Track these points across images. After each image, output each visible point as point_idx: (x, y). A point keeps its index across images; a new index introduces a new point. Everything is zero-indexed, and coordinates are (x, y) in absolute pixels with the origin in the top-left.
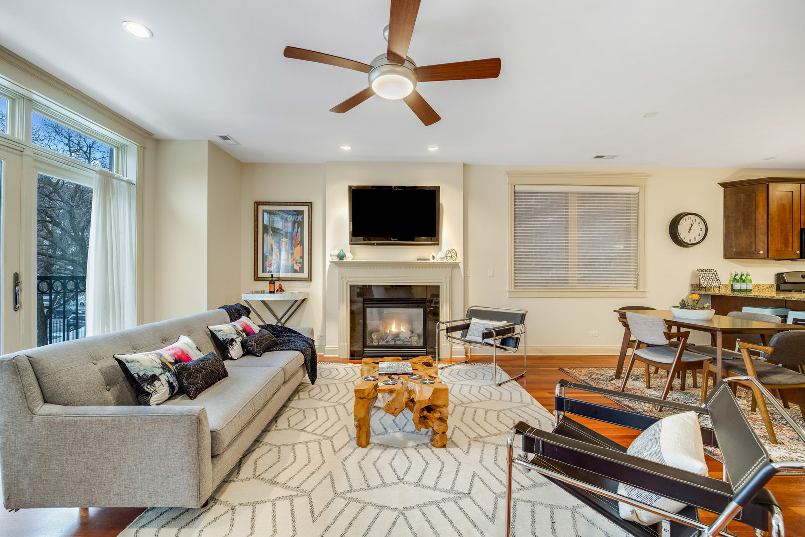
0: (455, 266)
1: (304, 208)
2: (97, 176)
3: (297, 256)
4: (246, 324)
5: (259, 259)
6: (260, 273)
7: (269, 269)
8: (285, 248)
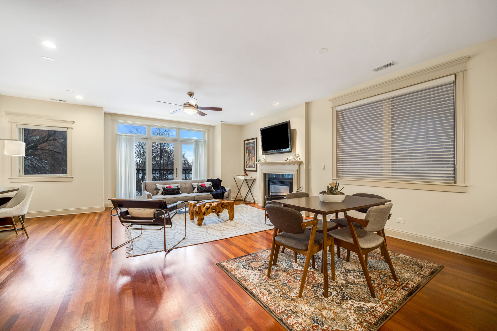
0: (300, 163)
1: (255, 140)
2: (194, 142)
3: (253, 161)
4: (204, 184)
5: (245, 162)
6: (245, 168)
7: (247, 166)
8: (251, 158)
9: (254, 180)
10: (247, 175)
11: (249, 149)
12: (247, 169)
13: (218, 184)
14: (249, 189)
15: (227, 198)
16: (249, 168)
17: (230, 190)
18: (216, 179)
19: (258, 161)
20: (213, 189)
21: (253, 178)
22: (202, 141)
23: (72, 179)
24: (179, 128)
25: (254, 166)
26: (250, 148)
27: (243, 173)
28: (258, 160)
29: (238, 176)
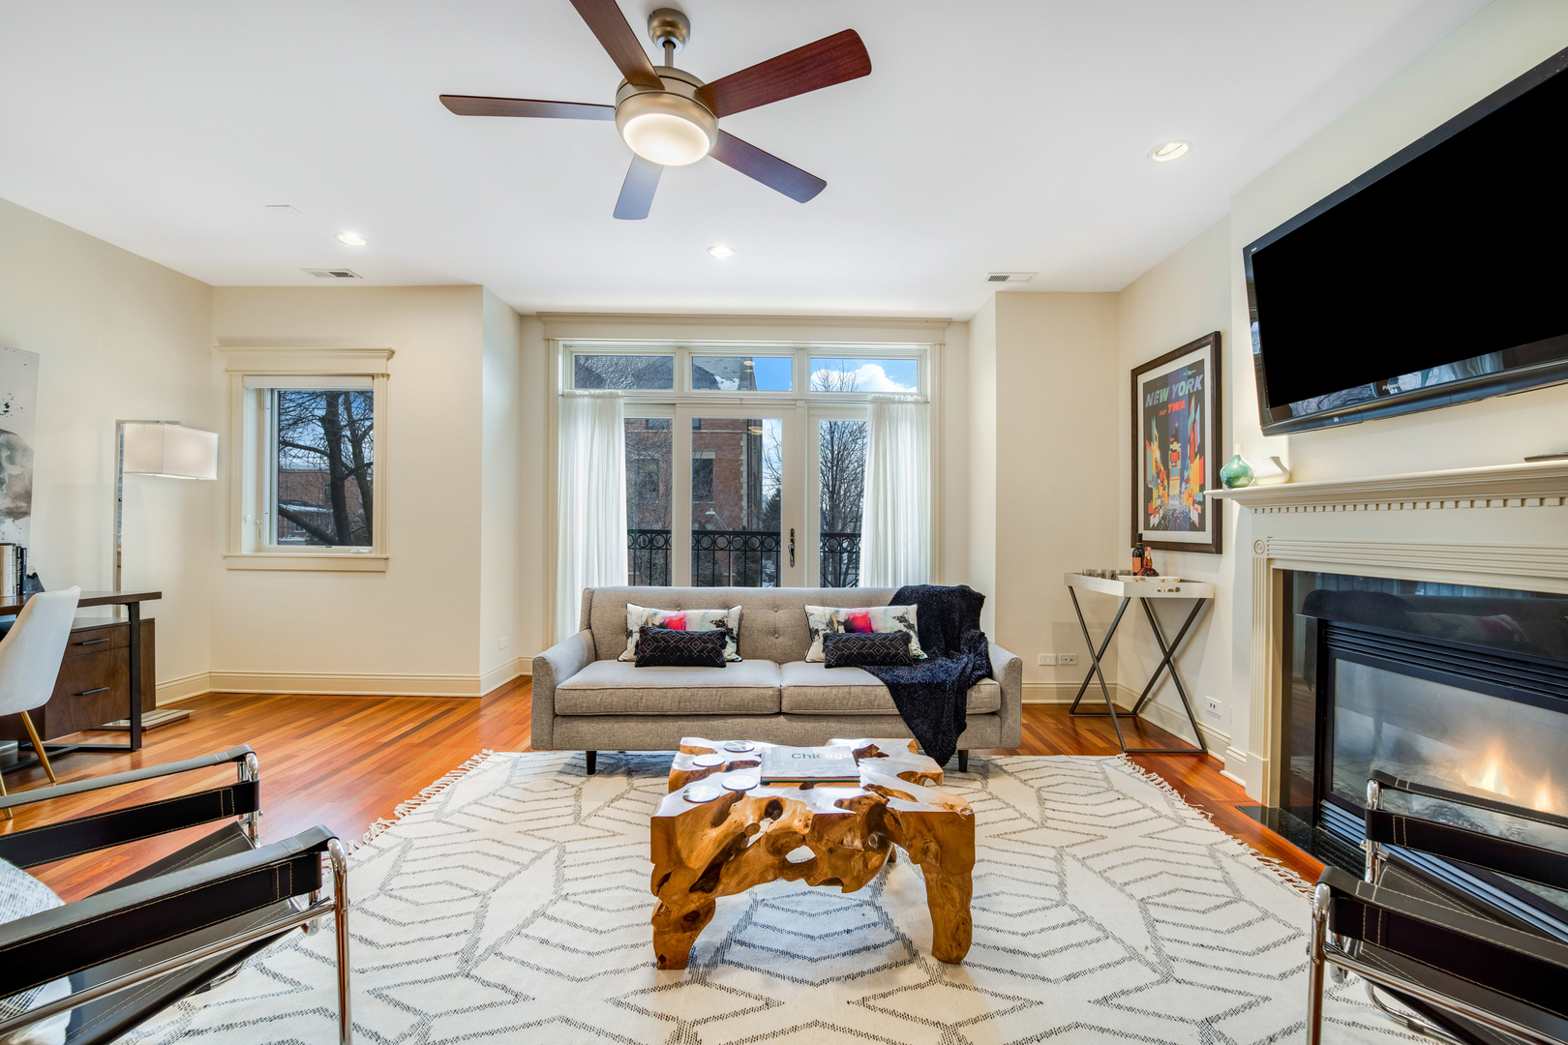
1: (1205, 354)
2: (869, 406)
3: (1194, 486)
4: (865, 617)
5: (1139, 498)
6: (1141, 530)
7: (1154, 520)
8: (1175, 469)
9: (1200, 608)
10: (1148, 571)
11: (1162, 413)
12: (1149, 536)
13: (956, 616)
14: (1162, 657)
15: (993, 714)
16: (1166, 529)
17: (1015, 668)
18: (951, 591)
19: (1231, 486)
20: (915, 646)
21: (1195, 592)
22: (910, 399)
23: (383, 562)
24: (803, 349)
25: (1202, 516)
26: (1174, 407)
27: (1126, 560)
28: (1224, 474)
29: (1090, 574)
